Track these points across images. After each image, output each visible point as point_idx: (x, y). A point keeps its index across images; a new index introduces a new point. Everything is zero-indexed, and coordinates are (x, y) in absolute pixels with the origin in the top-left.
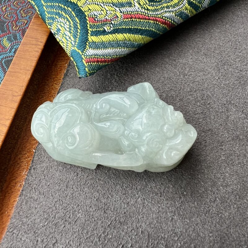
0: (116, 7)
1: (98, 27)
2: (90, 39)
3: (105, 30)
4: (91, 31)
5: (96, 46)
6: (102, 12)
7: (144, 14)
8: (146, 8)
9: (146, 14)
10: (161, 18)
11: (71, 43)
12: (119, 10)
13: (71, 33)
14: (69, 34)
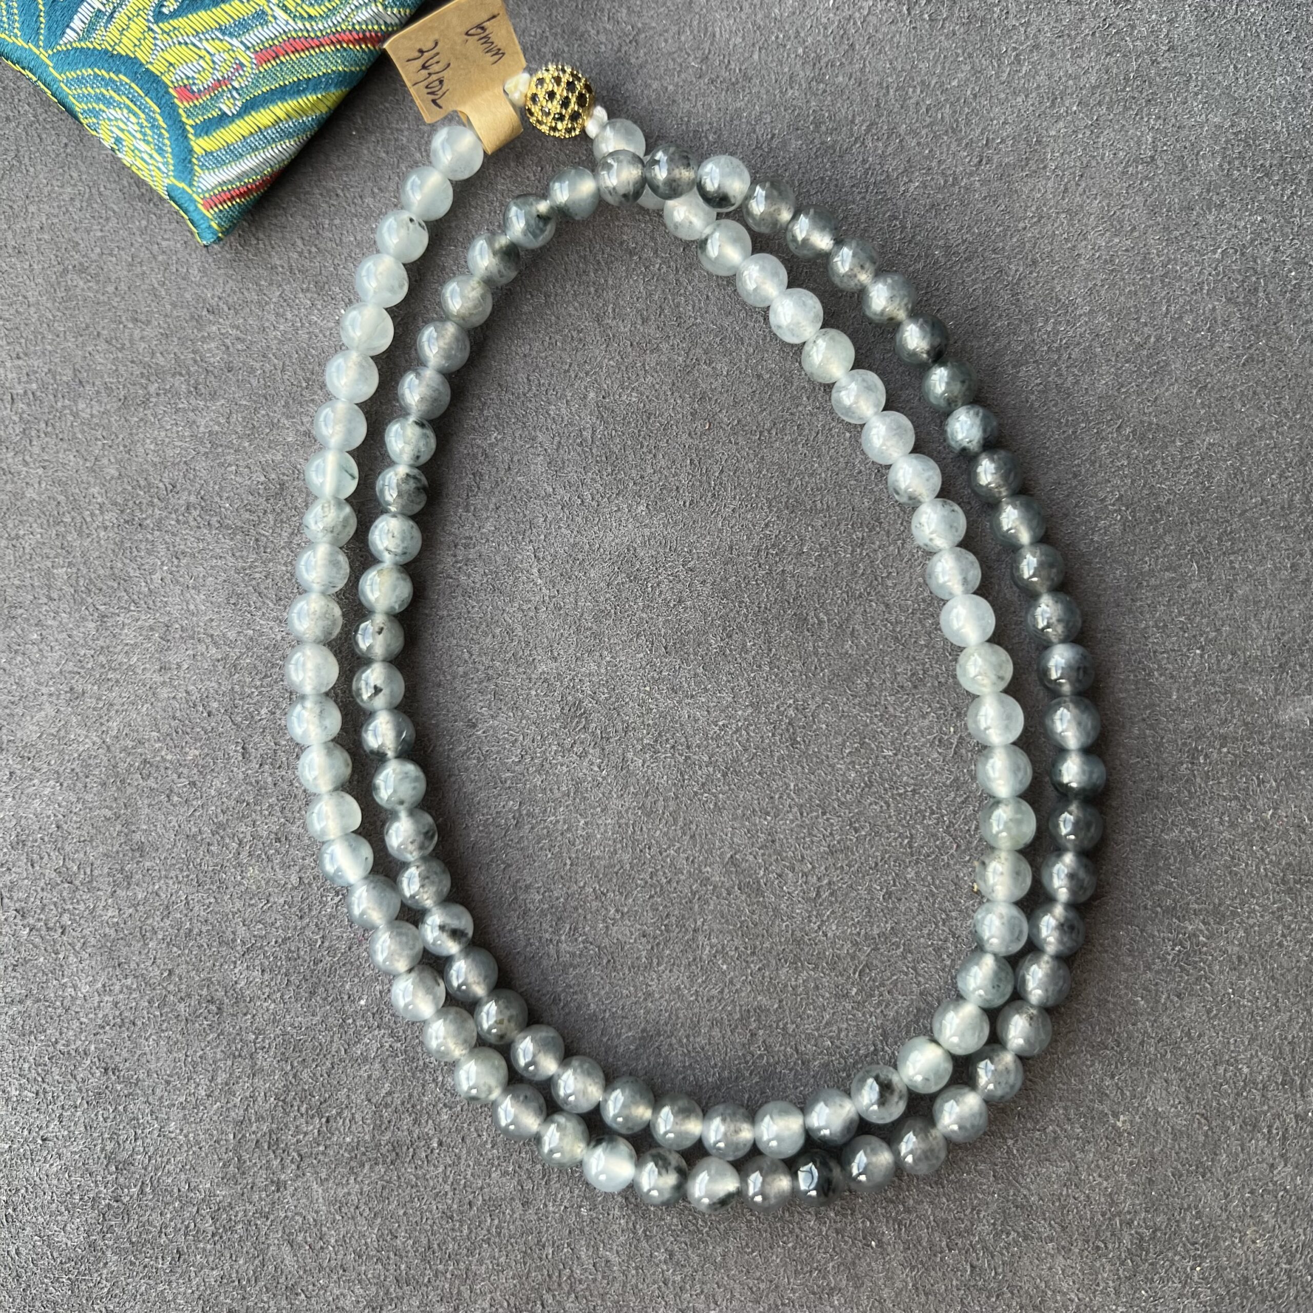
0: (231, 35)
1: (204, 108)
2: (196, 149)
3: (224, 113)
4: (192, 126)
5: (216, 160)
6: (202, 62)
7: (306, 34)
8: (306, 16)
9: (308, 31)
10: (350, 31)
11: (159, 169)
12: (242, 42)
13: (148, 143)
14: (147, 148)
